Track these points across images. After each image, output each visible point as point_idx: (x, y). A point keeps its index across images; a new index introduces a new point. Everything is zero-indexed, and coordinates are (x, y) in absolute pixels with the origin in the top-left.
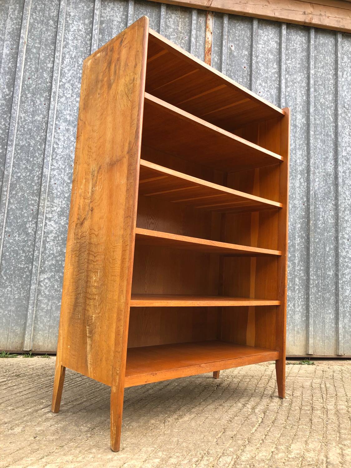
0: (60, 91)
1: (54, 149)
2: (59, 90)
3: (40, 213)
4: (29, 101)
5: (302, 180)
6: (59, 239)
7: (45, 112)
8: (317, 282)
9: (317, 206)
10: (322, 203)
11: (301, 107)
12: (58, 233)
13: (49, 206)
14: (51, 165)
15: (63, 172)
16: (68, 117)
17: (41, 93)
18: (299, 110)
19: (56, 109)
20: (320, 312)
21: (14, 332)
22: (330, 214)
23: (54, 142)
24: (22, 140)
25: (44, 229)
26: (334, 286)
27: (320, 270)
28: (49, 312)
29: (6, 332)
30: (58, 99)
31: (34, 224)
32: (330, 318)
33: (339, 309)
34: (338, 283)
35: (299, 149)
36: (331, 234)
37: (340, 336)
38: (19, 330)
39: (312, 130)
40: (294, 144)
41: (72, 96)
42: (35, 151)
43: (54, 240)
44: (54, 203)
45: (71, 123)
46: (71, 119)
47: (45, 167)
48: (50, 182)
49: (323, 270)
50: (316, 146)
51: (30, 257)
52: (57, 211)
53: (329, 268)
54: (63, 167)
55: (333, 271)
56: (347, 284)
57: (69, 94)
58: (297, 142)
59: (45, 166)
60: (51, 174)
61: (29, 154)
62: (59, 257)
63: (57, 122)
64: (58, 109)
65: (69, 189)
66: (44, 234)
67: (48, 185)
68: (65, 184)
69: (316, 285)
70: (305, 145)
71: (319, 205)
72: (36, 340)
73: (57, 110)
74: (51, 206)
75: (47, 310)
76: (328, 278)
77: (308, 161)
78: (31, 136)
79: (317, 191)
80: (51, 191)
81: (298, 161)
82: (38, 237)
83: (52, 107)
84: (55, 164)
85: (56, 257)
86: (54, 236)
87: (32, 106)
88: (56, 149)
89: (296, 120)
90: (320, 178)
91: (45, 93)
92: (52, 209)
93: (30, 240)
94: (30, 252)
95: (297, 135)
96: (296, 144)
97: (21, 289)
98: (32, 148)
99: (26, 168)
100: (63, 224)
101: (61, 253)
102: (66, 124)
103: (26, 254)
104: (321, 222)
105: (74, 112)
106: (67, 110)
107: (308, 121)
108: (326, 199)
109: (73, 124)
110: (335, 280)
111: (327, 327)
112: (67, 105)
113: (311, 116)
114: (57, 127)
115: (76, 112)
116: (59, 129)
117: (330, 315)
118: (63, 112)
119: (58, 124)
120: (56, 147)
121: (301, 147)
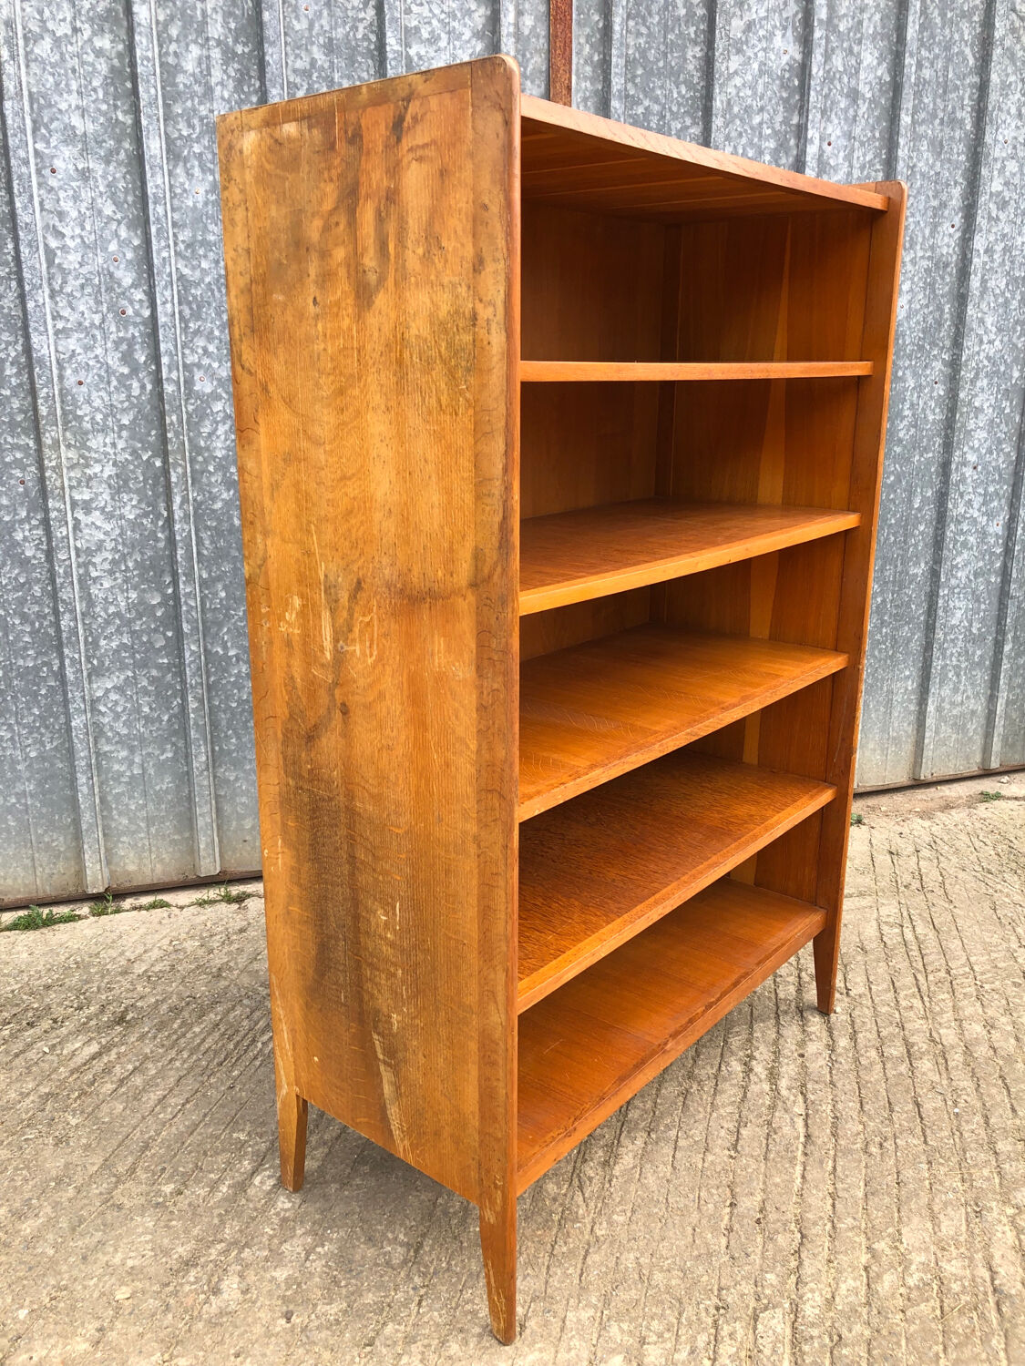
0: (29, 10)
1: (50, 254)
2: (23, 10)
3: (52, 492)
6: (127, 567)
8: (879, 600)
9: (900, 374)
10: (913, 363)
11: (877, 17)
12: (120, 547)
13: (75, 461)
14: (54, 318)
15: (99, 338)
16: (76, 120)
18: (871, 32)
19: (25, 93)
20: (883, 679)
21: (48, 847)
22: (935, 394)
23: (46, 227)
25: (75, 540)
26: (925, 605)
27: (890, 565)
28: (139, 783)
29: (23, 851)
30: (26, 45)
31: (36, 527)
32: (907, 689)
33: (931, 665)
34: (938, 596)
36: (930, 455)
37: (927, 735)
38: (60, 842)
39: (907, 109)
40: (847, 164)
41: (76, 30)
43: (114, 573)
44: (89, 449)
45: (93, 144)
46: (91, 128)
47: (36, 330)
48: (61, 377)
49: (899, 562)
50: (914, 166)
51: (47, 633)
52: (105, 475)
53: (916, 556)
54: (97, 319)
55: (926, 563)
56: (959, 594)
57: (64, 20)
58: (856, 154)
59: (32, 324)
60: (60, 349)
62: (138, 622)
63: (40, 146)
64: (34, 90)
65: (129, 397)
66: (78, 556)
67: (57, 392)
68: (114, 383)
70: (878, 167)
71: (906, 368)
72: (116, 860)
73: (31, 94)
74: (82, 461)
75: (132, 777)
76: (910, 583)
79: (902, 325)
80: (70, 412)
82: (61, 571)
83: (9, 86)
84: (66, 313)
85: (129, 622)
86: (110, 558)
88: (59, 252)
89: (857, 72)
90: (916, 279)
92: (88, 471)
93: (38, 581)
94: (45, 617)
95: (857, 131)
96: (851, 166)
97: (43, 730)
100: (132, 517)
101: (141, 609)
102: (75, 151)
103: (32, 624)
104: (905, 422)
105: (97, 99)
106: (69, 92)
107: (896, 75)
108: (928, 347)
109: (101, 147)
110: (928, 589)
111: (896, 715)
112: (62, 72)
113: (907, 55)
114: (45, 168)
115: (101, 96)
116: (53, 171)
117: (906, 683)
118: (56, 103)
119: (46, 151)
120: (58, 248)
121: (865, 173)
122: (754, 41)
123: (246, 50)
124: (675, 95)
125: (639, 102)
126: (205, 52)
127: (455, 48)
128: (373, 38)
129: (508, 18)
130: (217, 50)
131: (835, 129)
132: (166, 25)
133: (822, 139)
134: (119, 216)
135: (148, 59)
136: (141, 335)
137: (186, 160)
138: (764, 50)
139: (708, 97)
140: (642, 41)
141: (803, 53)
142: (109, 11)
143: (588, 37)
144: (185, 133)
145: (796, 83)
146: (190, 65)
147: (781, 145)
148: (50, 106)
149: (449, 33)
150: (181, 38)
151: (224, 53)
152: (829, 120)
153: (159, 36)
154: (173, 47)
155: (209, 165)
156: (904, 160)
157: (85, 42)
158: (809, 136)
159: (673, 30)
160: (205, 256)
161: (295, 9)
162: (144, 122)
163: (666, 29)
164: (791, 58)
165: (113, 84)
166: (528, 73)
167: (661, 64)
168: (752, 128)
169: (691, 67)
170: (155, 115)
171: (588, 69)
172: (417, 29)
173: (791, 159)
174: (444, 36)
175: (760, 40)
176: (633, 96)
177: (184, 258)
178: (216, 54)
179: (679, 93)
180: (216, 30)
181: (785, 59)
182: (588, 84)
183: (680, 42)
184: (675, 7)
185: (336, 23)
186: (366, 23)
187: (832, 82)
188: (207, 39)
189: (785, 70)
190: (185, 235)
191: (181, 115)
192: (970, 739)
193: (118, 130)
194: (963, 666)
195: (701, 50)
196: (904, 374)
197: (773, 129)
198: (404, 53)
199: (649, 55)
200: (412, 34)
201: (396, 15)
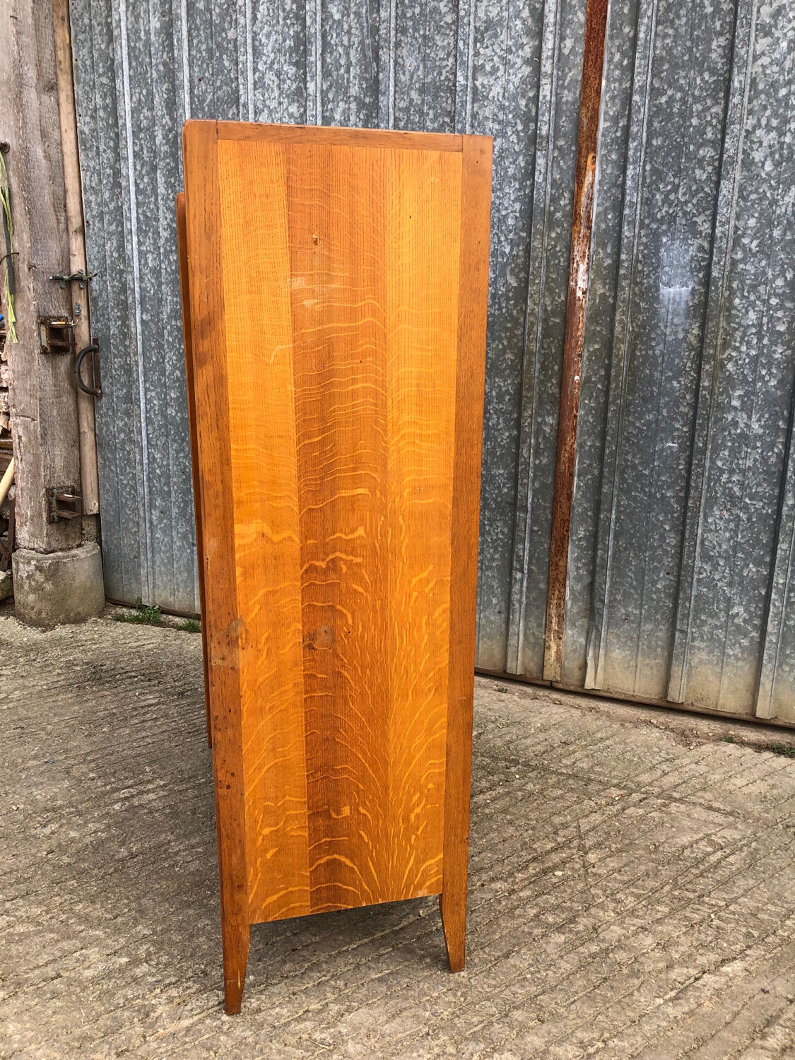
0: (257, 95)
2: (254, 95)
57: (275, 98)
91: (230, 108)
122: (784, 22)
123: (371, 100)
124: (698, 81)
125: (664, 92)
126: (347, 106)
127: (509, 75)
128: (451, 78)
130: (354, 103)
132: (327, 91)
135: (312, 116)
139: (728, 79)
140: (668, 41)
142: (298, 88)
143: (619, 47)
146: (338, 116)
149: (505, 64)
150: (335, 99)
151: (358, 104)
153: (322, 99)
154: (330, 106)
159: (700, 27)
161: (403, 67)
163: (693, 28)
166: (566, 84)
167: (686, 58)
168: (777, 101)
169: (714, 55)
171: (618, 72)
172: (483, 66)
174: (502, 67)
176: (658, 89)
178: (353, 106)
179: (702, 79)
180: (354, 91)
182: (617, 85)
183: (706, 36)
184: (702, 6)
185: (428, 72)
186: (448, 69)
195: (725, 39)
198: (470, 84)
199: (675, 52)
200: (477, 69)
201: (465, 59)
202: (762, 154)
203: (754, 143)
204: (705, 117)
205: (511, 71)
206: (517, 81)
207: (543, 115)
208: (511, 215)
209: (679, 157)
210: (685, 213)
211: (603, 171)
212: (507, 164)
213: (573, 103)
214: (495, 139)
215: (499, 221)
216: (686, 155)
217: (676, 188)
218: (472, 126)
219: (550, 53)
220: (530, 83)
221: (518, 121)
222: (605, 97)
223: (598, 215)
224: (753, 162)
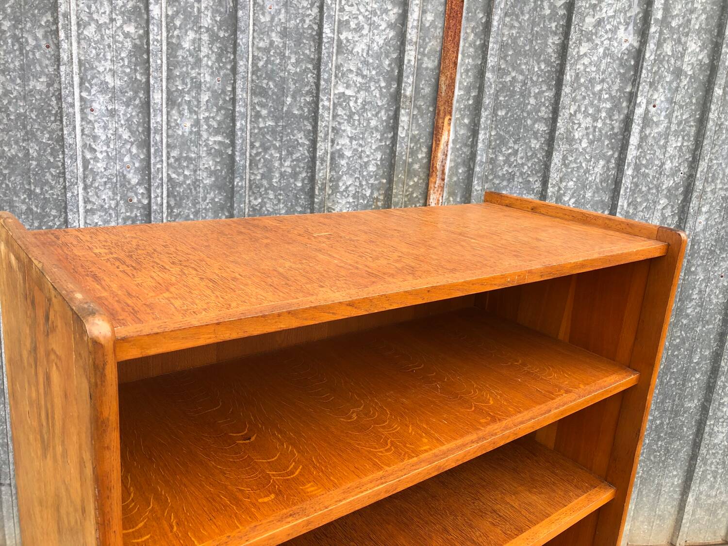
1: (86, 163)
2: (78, 5)
4: (10, 41)
5: (668, 212)
7: (51, 69)
8: (658, 422)
9: (693, 269)
10: (705, 262)
11: (704, 16)
14: (85, 202)
15: (114, 216)
16: (108, 78)
17: (34, 15)
18: (697, 27)
19: (76, 61)
22: (720, 284)
23: (84, 146)
24: (9, 144)
26: (694, 429)
27: (670, 399)
30: (78, 30)
32: (673, 484)
34: (705, 424)
35: (676, 134)
36: (711, 326)
37: (685, 517)
39: (720, 85)
40: (667, 121)
41: (112, 20)
42: (42, 168)
45: (119, 93)
46: (118, 83)
47: (71, 210)
49: (677, 398)
53: (692, 395)
54: (113, 203)
55: (699, 400)
56: (723, 422)
58: (675, 114)
59: (69, 207)
60: (88, 221)
61: (29, 177)
63: (84, 94)
64: (83, 58)
69: (656, 427)
70: (692, 124)
71: (698, 266)
73: (80, 61)
76: (685, 412)
77: (694, 164)
78: (27, 133)
81: (668, 165)
83: (64, 56)
84: (93, 199)
87: (17, 53)
88: (92, 162)
89: (683, 56)
90: (714, 204)
91: (43, 14)
95: (678, 98)
96: (670, 122)
98: (34, 163)
99: (29, 209)
102: (107, 98)
104: (693, 303)
105: (123, 65)
106: (106, 60)
107: (714, 59)
108: (718, 252)
109: (124, 96)
110: (698, 417)
111: (663, 500)
112: (102, 47)
113: (724, 46)
114: (86, 108)
115: (126, 64)
116: (92, 110)
117: (674, 479)
118: (96, 67)
119: (88, 98)
120: (91, 158)
121: (681, 127)
122: (602, 32)
123: (226, 35)
124: (536, 69)
125: (509, 73)
126: (198, 36)
127: (373, 35)
128: (316, 27)
129: (414, 16)
130: (206, 35)
131: (660, 97)
132: (174, 17)
133: (648, 103)
134: (132, 139)
135: (157, 40)
136: (141, 215)
137: (180, 105)
138: (609, 39)
139: (561, 72)
140: (514, 31)
141: (640, 41)
142: (135, 7)
143: (473, 29)
144: (180, 88)
145: (632, 63)
146: (186, 45)
147: (616, 106)
148: (92, 68)
149: (370, 24)
150: (183, 27)
151: (211, 36)
152: (656, 89)
153: (167, 24)
154: (176, 33)
155: (195, 108)
156: (714, 121)
157: (118, 28)
158: (638, 102)
159: (539, 25)
160: (188, 167)
161: (263, 8)
162: (152, 82)
163: (534, 24)
164: (631, 45)
165: (135, 55)
166: (426, 52)
167: (527, 48)
168: (594, 94)
169: (550, 50)
170: (160, 77)
171: (471, 50)
172: (347, 22)
173: (622, 116)
174: (366, 27)
175: (606, 32)
176: (504, 69)
177: (173, 168)
178: (205, 37)
179: (539, 68)
180: (206, 21)
181: (625, 46)
182: (470, 60)
183: (543, 33)
185: (290, 18)
186: (311, 18)
187: (661, 62)
188: (200, 27)
189: (625, 53)
190: (175, 153)
191: (179, 76)
192: (719, 520)
193: (135, 85)
194: (720, 471)
195: (560, 39)
196: (696, 269)
197: (610, 95)
198: (336, 38)
199: (518, 41)
200: (343, 25)
201: (332, 13)
202: (581, 134)
203: (575, 124)
204: (541, 98)
205: (375, 31)
206: (381, 42)
207: (408, 77)
208: (373, 162)
209: (519, 128)
210: (522, 174)
211: (456, 132)
212: (370, 115)
213: (432, 70)
214: (358, 92)
215: (361, 166)
216: (525, 126)
217: (516, 152)
218: (336, 76)
219: (415, 23)
220: (393, 46)
221: (381, 78)
222: (460, 69)
223: (451, 169)
224: (573, 139)
